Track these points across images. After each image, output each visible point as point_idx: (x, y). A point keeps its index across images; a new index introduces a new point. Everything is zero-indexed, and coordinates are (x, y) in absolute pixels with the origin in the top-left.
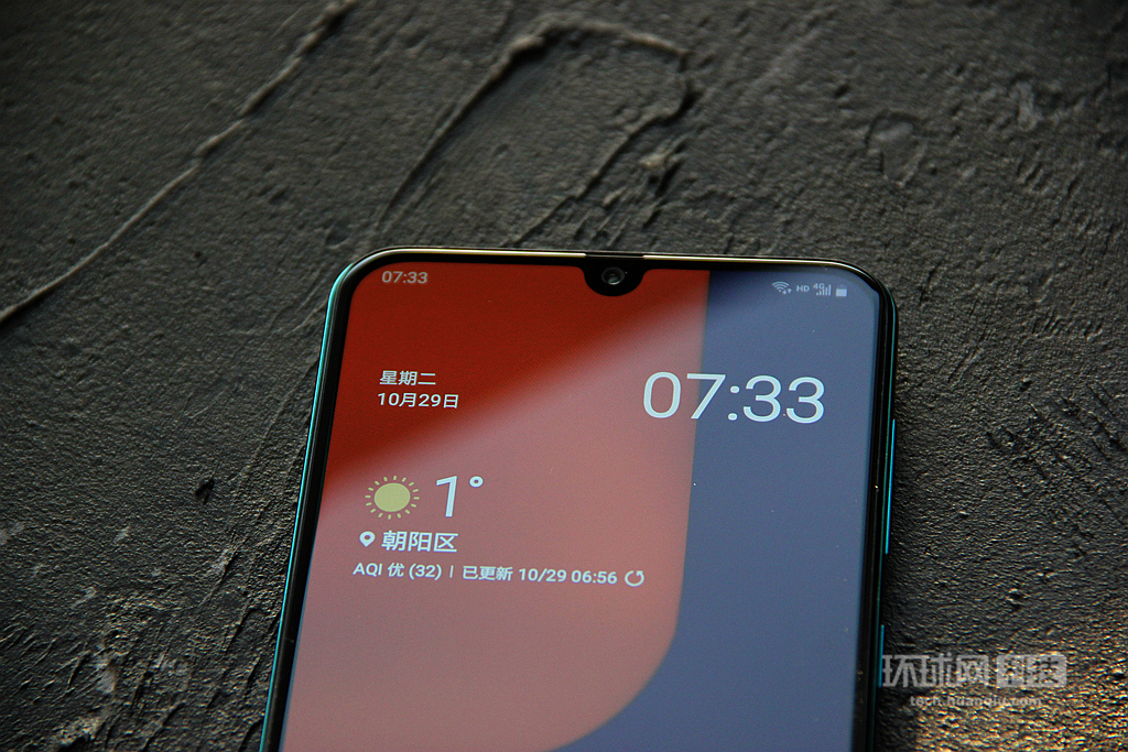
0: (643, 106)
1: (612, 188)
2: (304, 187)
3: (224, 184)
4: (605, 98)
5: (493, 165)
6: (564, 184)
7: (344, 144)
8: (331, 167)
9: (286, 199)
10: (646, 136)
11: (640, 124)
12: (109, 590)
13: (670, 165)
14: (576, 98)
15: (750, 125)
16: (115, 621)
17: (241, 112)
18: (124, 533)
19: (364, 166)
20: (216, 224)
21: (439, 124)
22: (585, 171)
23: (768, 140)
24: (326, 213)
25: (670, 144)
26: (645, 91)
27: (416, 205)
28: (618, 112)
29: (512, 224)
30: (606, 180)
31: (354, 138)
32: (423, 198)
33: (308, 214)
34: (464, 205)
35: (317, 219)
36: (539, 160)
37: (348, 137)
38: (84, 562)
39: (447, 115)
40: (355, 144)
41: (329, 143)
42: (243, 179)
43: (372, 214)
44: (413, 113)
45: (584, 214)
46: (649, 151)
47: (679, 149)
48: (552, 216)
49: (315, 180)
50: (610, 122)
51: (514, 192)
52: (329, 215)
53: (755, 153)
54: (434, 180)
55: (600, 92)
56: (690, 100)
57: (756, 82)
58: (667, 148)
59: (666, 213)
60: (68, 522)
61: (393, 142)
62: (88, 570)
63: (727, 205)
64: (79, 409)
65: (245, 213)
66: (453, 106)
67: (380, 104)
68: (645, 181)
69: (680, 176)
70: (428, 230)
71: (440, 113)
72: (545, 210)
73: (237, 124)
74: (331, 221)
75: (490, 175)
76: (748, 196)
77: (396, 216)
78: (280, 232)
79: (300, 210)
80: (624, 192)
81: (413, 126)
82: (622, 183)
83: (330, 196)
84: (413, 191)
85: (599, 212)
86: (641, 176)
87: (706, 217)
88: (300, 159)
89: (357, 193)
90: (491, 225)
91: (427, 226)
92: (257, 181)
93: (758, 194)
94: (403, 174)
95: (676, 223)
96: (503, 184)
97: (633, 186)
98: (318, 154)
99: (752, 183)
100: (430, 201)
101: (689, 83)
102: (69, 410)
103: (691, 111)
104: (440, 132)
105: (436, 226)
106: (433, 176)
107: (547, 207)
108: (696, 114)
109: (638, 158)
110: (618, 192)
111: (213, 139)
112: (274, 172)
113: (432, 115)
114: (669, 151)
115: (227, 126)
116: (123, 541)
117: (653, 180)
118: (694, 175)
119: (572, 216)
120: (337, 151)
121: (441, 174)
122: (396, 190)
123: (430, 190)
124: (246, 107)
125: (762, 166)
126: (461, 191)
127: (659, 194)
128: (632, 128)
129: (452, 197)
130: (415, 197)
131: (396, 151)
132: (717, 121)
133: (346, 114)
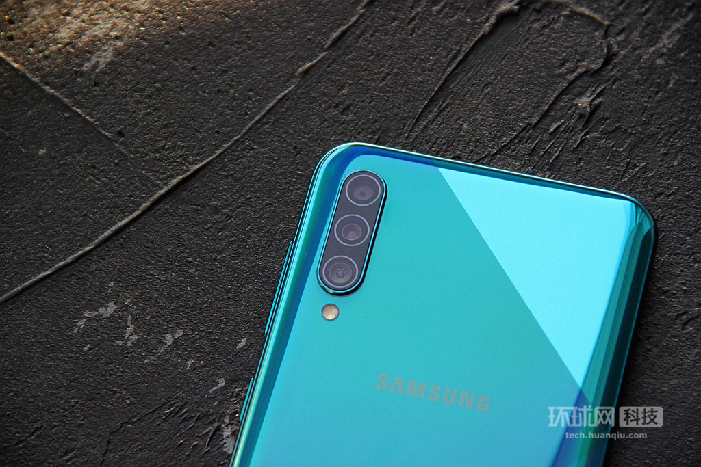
0: (578, 61)
1: (556, 120)
2: (363, 104)
3: (314, 97)
4: (555, 53)
5: (482, 97)
6: (524, 115)
7: (388, 74)
8: (380, 91)
9: (352, 112)
10: (579, 83)
11: (575, 74)
12: (233, 381)
13: (593, 107)
14: (537, 52)
15: (645, 81)
16: (236, 404)
17: (326, 47)
18: (243, 343)
19: (400, 91)
20: (307, 126)
21: (449, 65)
22: (539, 107)
23: (657, 93)
24: (376, 124)
25: (594, 91)
26: (581, 50)
27: (431, 122)
28: (563, 64)
29: (490, 142)
30: (552, 113)
31: (396, 70)
32: (436, 117)
33: (363, 124)
34: (463, 125)
35: (369, 128)
36: (510, 95)
37: (393, 69)
38: (218, 361)
39: (455, 57)
40: (397, 74)
41: (379, 73)
42: (324, 94)
43: (404, 127)
44: (434, 55)
45: (537, 137)
46: (581, 94)
47: (599, 95)
48: (517, 136)
49: (370, 100)
50: (557, 72)
51: (493, 118)
52: (377, 125)
53: (647, 102)
54: (444, 105)
55: (552, 48)
56: (608, 60)
57: (652, 49)
58: (592, 95)
59: (589, 140)
60: (209, 332)
61: (420, 75)
62: (221, 366)
63: (627, 138)
64: (219, 253)
65: (326, 121)
66: (459, 52)
67: (414, 46)
68: (576, 117)
69: (599, 114)
70: (438, 142)
71: (450, 56)
72: (512, 133)
73: (324, 54)
74: (379, 129)
75: (480, 104)
76: (641, 133)
77: (418, 129)
78: (347, 135)
79: (360, 121)
80: (563, 124)
81: (433, 65)
82: (562, 117)
83: (379, 112)
84: (431, 112)
85: (546, 136)
86: (574, 112)
87: (613, 146)
88: (361, 84)
89: (396, 111)
90: (477, 141)
91: (438, 138)
92: (334, 97)
93: (647, 132)
94: (425, 99)
95: (594, 149)
96: (488, 112)
97: (568, 119)
98: (372, 80)
99: (644, 123)
100: (440, 120)
101: (609, 47)
102: (213, 253)
103: (609, 67)
104: (450, 69)
105: (443, 139)
106: (443, 102)
107: (514, 131)
108: (612, 70)
109: (573, 99)
110: (558, 124)
111: (309, 64)
112: (345, 91)
113: (444, 58)
114: (594, 96)
115: (317, 56)
116: (242, 348)
117: (581, 116)
118: (607, 114)
119: (529, 139)
120: (384, 79)
121: (448, 101)
122: (420, 111)
123: (441, 111)
124: (329, 42)
125: (652, 112)
126: (461, 114)
127: (584, 127)
128: (571, 77)
129: (455, 118)
130: (431, 117)
131: (421, 82)
132: (625, 76)
133: (391, 53)
